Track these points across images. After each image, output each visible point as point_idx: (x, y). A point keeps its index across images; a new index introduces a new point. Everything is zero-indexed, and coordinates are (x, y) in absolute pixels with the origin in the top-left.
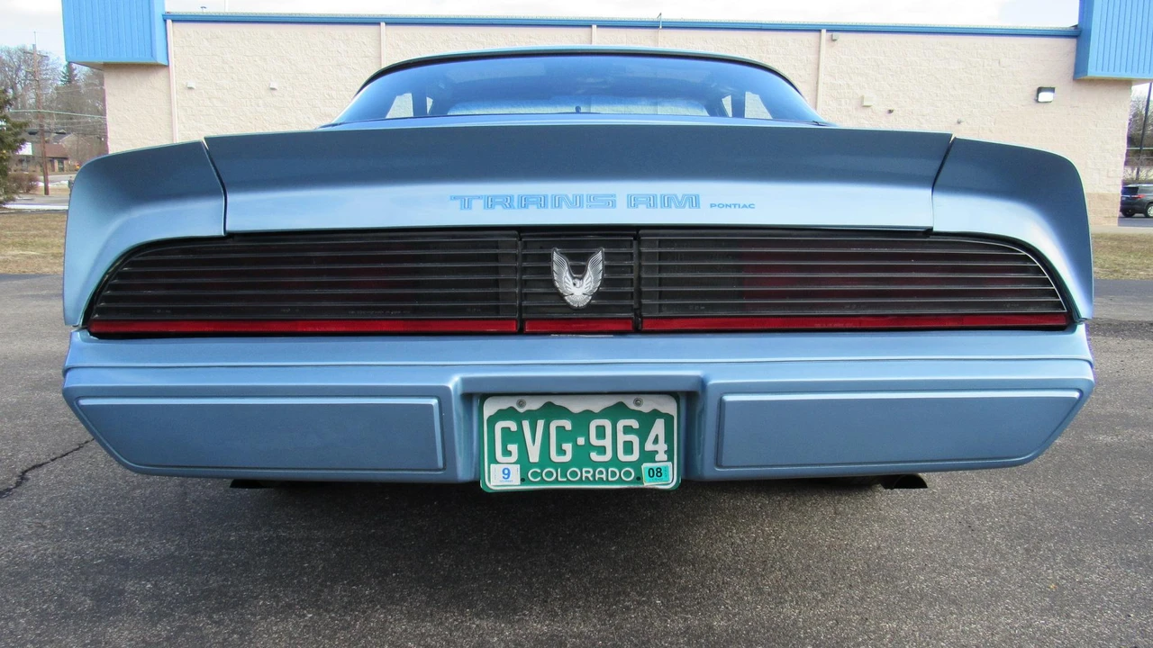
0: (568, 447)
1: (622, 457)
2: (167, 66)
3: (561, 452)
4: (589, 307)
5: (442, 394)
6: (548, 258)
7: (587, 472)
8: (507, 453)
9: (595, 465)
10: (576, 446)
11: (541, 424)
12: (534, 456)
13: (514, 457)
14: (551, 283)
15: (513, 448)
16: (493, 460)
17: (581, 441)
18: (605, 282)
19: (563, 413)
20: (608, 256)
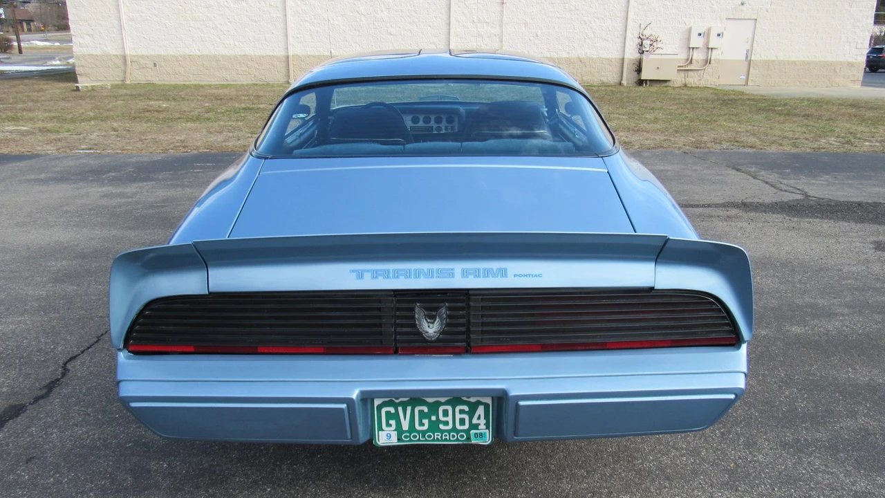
0: (426, 421)
1: (458, 427)
3: (421, 424)
4: (438, 340)
5: (349, 401)
6: (412, 310)
7: (437, 435)
8: (388, 425)
9: (442, 432)
10: (430, 421)
11: (409, 409)
12: (405, 426)
13: (394, 427)
14: (414, 326)
15: (393, 422)
16: (381, 429)
17: (434, 418)
18: (448, 325)
19: (424, 403)
20: (450, 309)
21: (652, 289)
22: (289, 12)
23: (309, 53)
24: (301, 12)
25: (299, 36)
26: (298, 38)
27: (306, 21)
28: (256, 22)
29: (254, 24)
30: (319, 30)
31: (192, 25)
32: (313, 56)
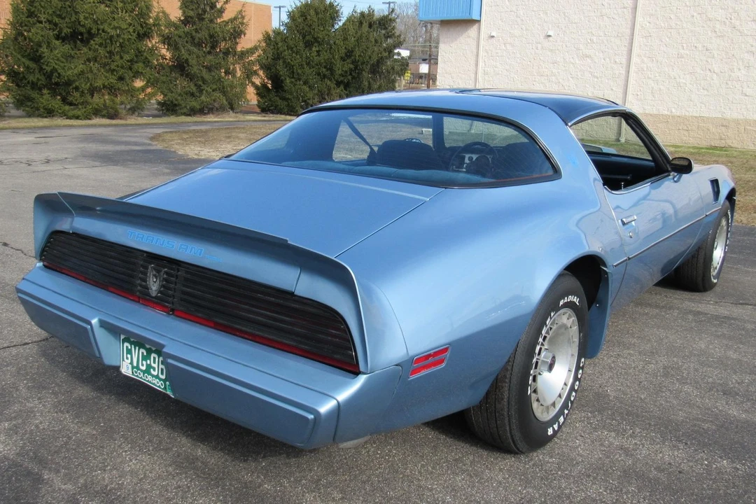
0: (144, 362)
1: (160, 375)
2: (479, 21)
3: (143, 365)
4: (156, 297)
5: (91, 325)
6: (146, 268)
7: (150, 378)
8: (127, 358)
9: (153, 376)
10: (147, 364)
11: (137, 349)
12: (135, 364)
13: (129, 361)
14: (145, 281)
15: (129, 356)
16: (123, 360)
17: (148, 362)
18: (163, 286)
19: (143, 347)
20: (166, 273)
21: (292, 294)
22: (633, 68)
23: (647, 112)
24: (645, 69)
25: (639, 94)
26: (638, 95)
27: (649, 78)
28: (597, 78)
29: (596, 80)
30: (662, 87)
31: (537, 80)
32: (651, 115)
